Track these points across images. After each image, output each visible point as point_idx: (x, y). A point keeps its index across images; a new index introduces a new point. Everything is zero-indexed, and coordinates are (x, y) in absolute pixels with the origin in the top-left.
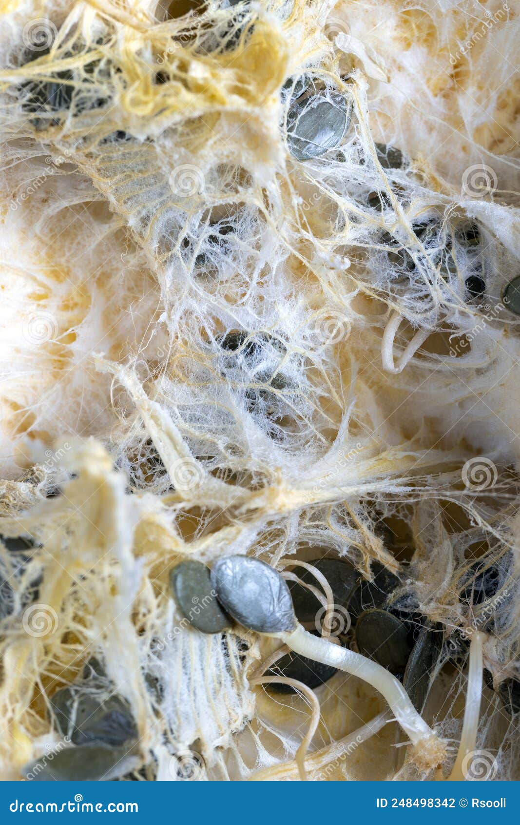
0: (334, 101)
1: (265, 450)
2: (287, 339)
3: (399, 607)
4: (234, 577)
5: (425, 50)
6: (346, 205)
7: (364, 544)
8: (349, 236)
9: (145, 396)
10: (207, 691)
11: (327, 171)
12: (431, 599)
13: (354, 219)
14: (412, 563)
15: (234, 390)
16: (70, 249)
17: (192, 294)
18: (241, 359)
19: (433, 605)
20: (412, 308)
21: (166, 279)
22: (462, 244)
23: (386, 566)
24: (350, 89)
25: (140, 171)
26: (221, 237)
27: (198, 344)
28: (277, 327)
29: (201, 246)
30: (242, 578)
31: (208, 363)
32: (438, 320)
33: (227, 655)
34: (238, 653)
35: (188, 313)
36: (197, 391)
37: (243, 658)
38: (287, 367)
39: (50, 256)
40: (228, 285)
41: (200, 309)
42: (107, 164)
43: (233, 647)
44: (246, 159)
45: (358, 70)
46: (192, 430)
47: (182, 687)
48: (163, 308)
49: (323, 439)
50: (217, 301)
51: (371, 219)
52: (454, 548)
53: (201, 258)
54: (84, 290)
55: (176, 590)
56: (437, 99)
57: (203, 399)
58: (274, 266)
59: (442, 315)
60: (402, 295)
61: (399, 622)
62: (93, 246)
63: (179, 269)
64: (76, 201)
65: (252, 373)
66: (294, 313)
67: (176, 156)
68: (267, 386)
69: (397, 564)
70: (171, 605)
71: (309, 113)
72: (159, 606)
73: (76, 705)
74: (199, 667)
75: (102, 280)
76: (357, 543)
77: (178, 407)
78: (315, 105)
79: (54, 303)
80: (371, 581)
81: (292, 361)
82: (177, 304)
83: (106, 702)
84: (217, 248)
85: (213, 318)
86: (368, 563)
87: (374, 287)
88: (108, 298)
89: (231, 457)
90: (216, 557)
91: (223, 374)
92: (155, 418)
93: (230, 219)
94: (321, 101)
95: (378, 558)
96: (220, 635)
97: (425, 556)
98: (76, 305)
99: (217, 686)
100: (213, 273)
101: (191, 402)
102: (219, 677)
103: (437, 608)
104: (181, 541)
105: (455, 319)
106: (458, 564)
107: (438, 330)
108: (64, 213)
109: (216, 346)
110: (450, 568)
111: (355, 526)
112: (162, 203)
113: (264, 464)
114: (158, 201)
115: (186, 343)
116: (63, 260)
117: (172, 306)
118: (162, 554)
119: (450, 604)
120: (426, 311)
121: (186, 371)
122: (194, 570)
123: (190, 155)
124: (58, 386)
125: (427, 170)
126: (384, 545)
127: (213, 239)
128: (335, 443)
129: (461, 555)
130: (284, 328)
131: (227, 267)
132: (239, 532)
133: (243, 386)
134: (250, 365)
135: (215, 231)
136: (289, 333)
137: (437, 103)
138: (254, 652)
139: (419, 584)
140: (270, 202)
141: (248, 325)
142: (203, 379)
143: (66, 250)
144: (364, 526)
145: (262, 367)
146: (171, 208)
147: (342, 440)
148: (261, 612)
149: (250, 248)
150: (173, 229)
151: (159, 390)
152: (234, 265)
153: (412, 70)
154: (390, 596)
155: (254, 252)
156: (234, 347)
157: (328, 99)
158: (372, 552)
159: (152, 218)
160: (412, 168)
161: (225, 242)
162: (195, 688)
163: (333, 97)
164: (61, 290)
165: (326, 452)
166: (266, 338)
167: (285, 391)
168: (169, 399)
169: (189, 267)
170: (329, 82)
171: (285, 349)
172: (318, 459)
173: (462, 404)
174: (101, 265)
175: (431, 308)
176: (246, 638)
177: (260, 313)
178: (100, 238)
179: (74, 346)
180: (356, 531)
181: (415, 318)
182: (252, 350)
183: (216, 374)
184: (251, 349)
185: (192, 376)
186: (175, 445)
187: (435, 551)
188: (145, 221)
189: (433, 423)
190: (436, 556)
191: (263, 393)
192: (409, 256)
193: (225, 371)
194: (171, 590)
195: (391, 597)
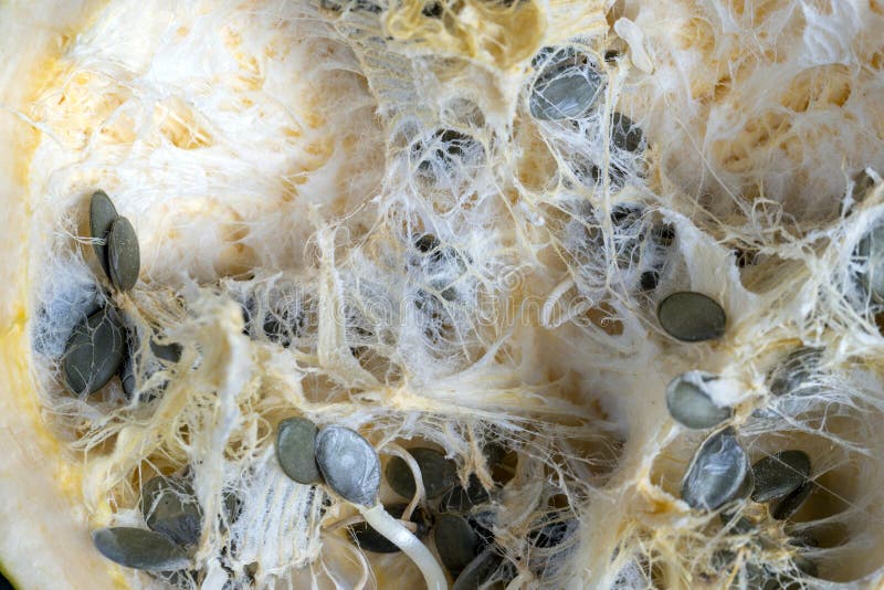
0: (590, 77)
1: (411, 348)
2: (471, 262)
3: (478, 520)
4: (337, 446)
5: (701, 56)
6: (565, 168)
7: (470, 456)
8: (556, 197)
9: (332, 261)
10: (280, 528)
11: (560, 135)
12: (506, 525)
13: (568, 184)
14: (506, 488)
15: (410, 284)
16: (332, 103)
17: (408, 191)
18: (425, 262)
19: (504, 531)
20: (586, 279)
21: (392, 169)
22: (655, 240)
23: (482, 482)
24: (609, 71)
25: (398, 74)
26: (447, 154)
27: (397, 233)
28: (465, 249)
29: (429, 155)
30: (343, 449)
31: (398, 254)
32: (603, 298)
33: (310, 503)
34: (321, 506)
35: (399, 204)
36: (380, 272)
37: (323, 512)
38: (461, 284)
39: (314, 103)
40: (440, 195)
41: (409, 205)
42: (373, 56)
43: (318, 500)
44: (484, 104)
45: (626, 57)
46: (362, 304)
47: (260, 515)
48: (380, 192)
49: (468, 357)
50: (426, 206)
51: (581, 190)
52: (543, 492)
53: (426, 164)
54: (331, 143)
55: (279, 439)
56: (694, 102)
57: (383, 282)
58: (483, 197)
59: (608, 296)
60: (583, 264)
61: (472, 531)
62: (351, 109)
63: (405, 165)
64: (348, 69)
65: (428, 279)
66: (485, 242)
67: (426, 77)
68: (438, 294)
69: (492, 483)
70: (270, 450)
71: (562, 80)
72: (258, 446)
73: (160, 497)
74: (281, 506)
75: (350, 140)
76: (464, 453)
77: (361, 279)
78: (571, 74)
79: (302, 143)
80: (465, 488)
81: (467, 281)
82: (393, 192)
83: (185, 505)
84: (440, 162)
85: (418, 217)
86: (467, 474)
87: (564, 246)
88: (349, 158)
89: (381, 343)
90: (329, 423)
91: (406, 268)
92: (331, 284)
93: (461, 141)
94: (577, 73)
95: (477, 472)
96: (310, 486)
97: (518, 487)
98: (320, 151)
99: (292, 525)
100: (432, 180)
101: (372, 280)
102: (296, 519)
103: (507, 535)
104: (303, 399)
105: (616, 304)
106: (540, 506)
107: (598, 308)
108: (337, 73)
109: (411, 242)
110: (531, 507)
111: (467, 438)
112: (409, 107)
113: (404, 360)
114: (405, 103)
115: (388, 228)
116: (323, 110)
117: (389, 192)
118: (284, 402)
119: (518, 536)
120: (597, 286)
121: (379, 251)
122: (303, 427)
123: (437, 81)
124: (278, 214)
125: (655, 162)
126: (488, 463)
127: (440, 153)
128: (475, 365)
129: (546, 500)
130: (471, 252)
131: (444, 180)
132: (354, 411)
133: (417, 286)
134: (430, 270)
135: (444, 147)
136: (474, 256)
137: (693, 106)
138: (335, 511)
139: (502, 508)
140: (494, 145)
141: (443, 236)
142: (390, 265)
143: (329, 101)
144: (475, 442)
145: (440, 276)
146: (414, 114)
147: (485, 363)
148: (350, 481)
149: (467, 173)
150: (411, 131)
151: (351, 258)
152: (450, 182)
153: (682, 69)
154: (475, 507)
155: (469, 179)
156: (424, 249)
157: (585, 74)
158: (474, 466)
159: (397, 114)
160: (644, 156)
161: (450, 160)
162: (270, 520)
163: (591, 73)
164: (312, 135)
165: (464, 369)
166: (453, 253)
167: (453, 304)
168: (356, 269)
169: (412, 168)
170: (592, 59)
171: (466, 269)
172: (454, 373)
173: (603, 372)
174: (353, 128)
175: (602, 286)
176: (333, 497)
177: (457, 230)
178: (359, 105)
179: (301, 188)
180: (467, 443)
181: (584, 289)
182: (438, 258)
183: (401, 266)
184: (438, 256)
185: (382, 258)
186: (336, 314)
187: (528, 486)
188: (392, 114)
189: (577, 377)
190: (527, 491)
191: (434, 298)
192: (601, 234)
193: (409, 266)
194: (276, 437)
195: (475, 509)
